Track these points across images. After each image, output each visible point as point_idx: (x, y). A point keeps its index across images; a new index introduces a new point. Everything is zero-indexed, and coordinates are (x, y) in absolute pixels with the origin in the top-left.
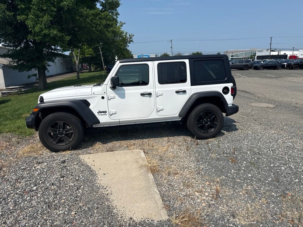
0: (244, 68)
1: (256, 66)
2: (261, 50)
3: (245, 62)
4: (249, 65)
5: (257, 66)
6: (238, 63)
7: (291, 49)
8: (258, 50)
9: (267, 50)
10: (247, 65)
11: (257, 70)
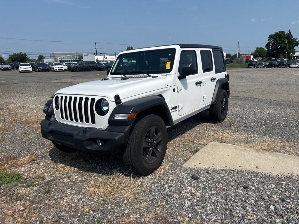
0: (91, 69)
1: (100, 67)
2: (86, 53)
3: (91, 64)
4: (95, 67)
5: (102, 67)
6: (85, 65)
7: (114, 54)
8: (84, 53)
9: (94, 53)
10: (94, 67)
11: (102, 71)
